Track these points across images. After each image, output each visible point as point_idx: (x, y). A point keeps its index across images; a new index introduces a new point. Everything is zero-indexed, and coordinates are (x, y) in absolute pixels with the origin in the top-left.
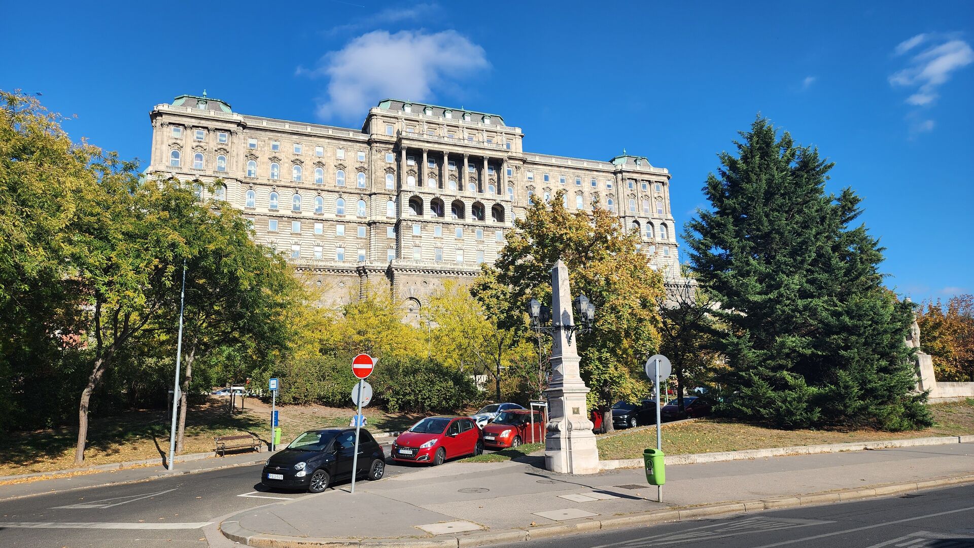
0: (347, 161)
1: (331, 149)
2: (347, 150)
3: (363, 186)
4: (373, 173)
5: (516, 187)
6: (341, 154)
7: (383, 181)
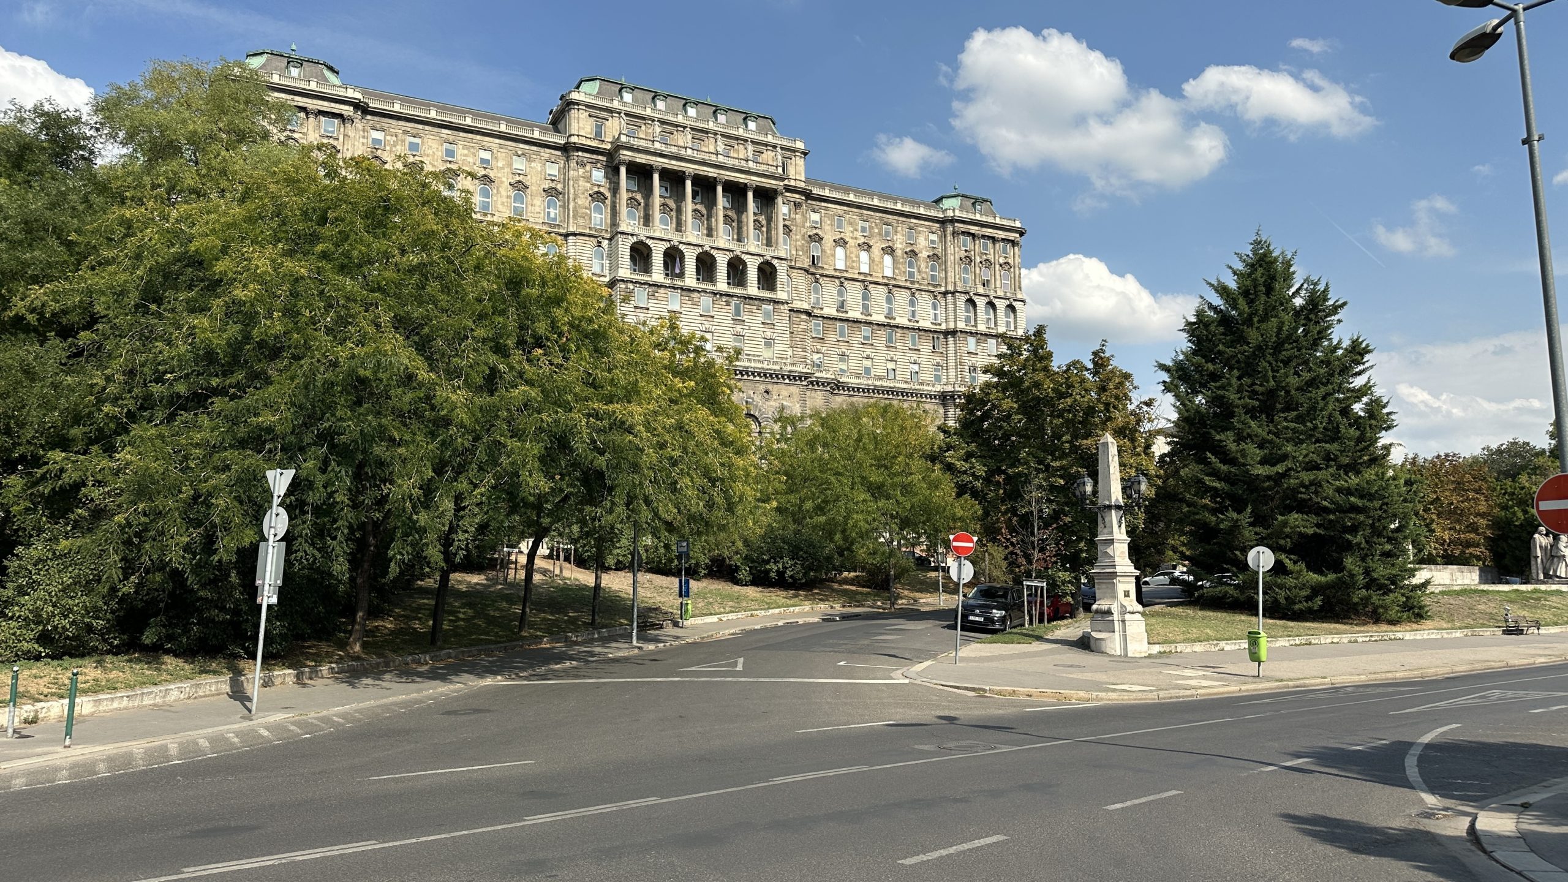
0: (529, 177)
1: (504, 155)
2: (530, 160)
3: (555, 219)
4: (571, 199)
5: (794, 237)
6: (519, 164)
7: (586, 213)
